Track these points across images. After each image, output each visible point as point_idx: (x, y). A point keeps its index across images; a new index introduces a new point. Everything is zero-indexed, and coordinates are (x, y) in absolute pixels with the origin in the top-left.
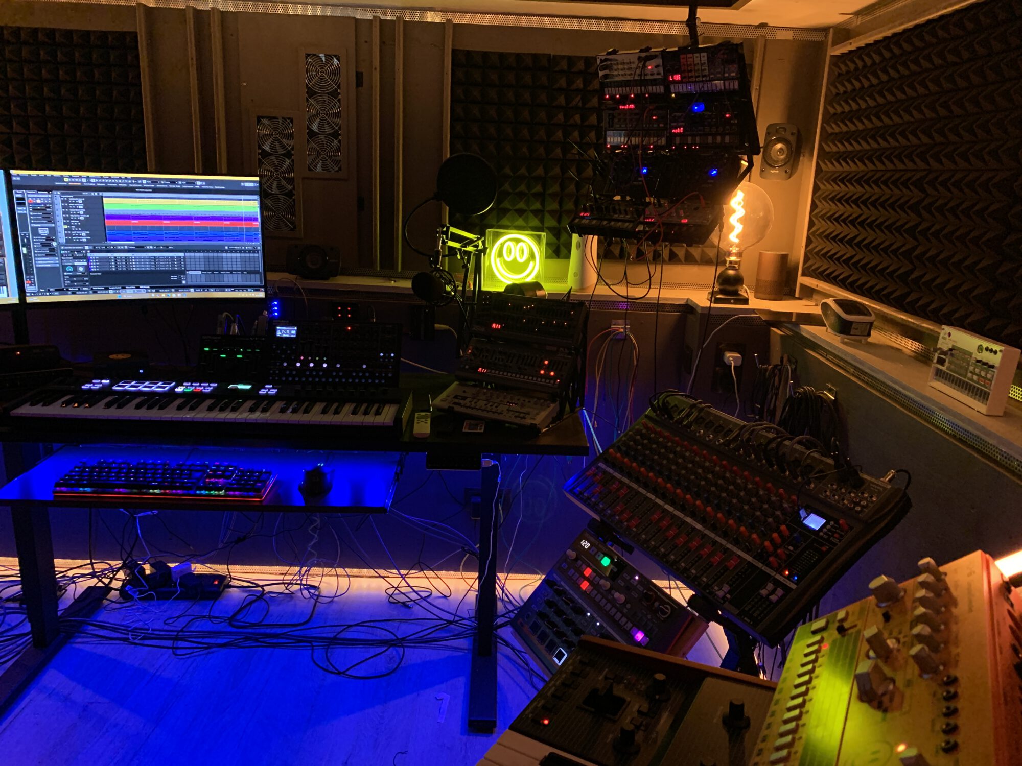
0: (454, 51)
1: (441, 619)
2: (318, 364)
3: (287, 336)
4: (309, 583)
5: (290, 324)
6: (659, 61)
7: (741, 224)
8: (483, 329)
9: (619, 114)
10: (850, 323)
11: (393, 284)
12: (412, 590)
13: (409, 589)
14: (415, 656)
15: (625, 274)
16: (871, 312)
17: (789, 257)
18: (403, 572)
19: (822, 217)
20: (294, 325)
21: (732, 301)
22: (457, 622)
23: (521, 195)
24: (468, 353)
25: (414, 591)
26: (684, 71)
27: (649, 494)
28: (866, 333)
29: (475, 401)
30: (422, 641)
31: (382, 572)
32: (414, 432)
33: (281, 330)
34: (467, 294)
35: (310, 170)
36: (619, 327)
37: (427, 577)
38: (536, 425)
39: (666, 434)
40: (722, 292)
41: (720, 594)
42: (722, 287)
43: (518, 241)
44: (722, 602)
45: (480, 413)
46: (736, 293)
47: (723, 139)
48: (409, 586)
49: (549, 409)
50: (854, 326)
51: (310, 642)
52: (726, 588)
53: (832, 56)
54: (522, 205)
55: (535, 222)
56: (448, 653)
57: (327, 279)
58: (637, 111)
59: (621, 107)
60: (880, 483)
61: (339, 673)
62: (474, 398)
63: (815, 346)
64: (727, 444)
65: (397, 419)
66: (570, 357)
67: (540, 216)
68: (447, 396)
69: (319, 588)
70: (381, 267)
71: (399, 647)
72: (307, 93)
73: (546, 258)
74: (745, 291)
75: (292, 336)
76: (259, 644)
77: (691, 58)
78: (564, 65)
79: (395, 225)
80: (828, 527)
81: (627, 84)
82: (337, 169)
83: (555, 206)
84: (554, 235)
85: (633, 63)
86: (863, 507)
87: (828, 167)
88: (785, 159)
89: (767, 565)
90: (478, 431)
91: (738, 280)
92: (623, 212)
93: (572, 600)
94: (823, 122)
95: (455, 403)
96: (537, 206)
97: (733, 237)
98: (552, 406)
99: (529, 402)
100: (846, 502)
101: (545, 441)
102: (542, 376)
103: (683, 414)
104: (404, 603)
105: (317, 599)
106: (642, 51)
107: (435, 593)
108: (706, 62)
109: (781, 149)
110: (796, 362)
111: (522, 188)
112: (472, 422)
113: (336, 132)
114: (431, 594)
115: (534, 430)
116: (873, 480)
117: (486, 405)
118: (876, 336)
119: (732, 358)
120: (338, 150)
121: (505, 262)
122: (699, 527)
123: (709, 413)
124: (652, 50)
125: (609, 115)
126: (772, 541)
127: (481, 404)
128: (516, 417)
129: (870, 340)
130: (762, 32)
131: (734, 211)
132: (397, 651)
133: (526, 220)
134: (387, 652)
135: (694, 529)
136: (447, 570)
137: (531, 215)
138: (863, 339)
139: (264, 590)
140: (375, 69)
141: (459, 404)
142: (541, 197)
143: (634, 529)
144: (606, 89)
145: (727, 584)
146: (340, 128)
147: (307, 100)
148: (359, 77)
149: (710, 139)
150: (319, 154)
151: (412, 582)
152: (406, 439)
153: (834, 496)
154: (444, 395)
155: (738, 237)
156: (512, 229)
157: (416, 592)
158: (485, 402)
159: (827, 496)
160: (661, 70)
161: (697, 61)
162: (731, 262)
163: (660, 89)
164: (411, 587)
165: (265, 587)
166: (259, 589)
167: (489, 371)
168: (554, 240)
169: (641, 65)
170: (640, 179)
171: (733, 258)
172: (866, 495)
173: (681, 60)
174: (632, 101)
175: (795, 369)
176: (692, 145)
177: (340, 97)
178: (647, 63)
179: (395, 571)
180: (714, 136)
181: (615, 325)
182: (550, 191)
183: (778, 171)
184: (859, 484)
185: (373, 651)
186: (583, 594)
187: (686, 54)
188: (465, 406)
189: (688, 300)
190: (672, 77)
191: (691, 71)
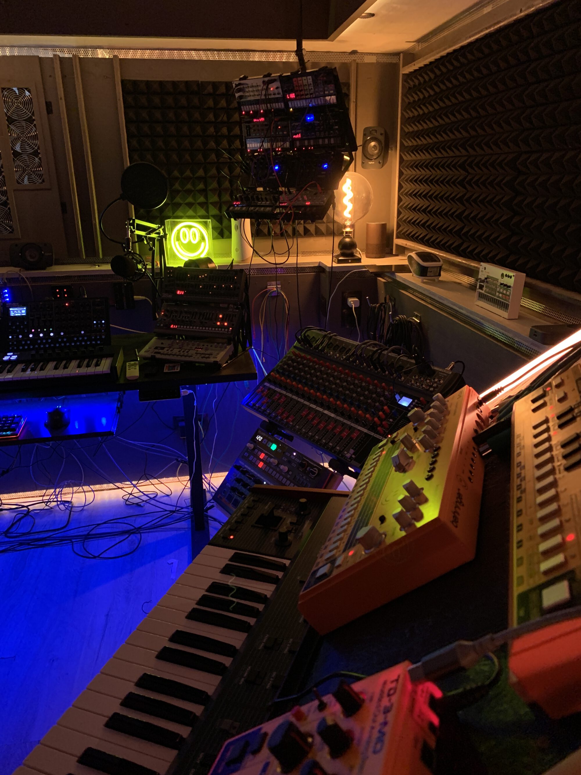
0: (122, 81)
1: (166, 511)
2: (47, 334)
3: (19, 315)
4: (63, 499)
5: (20, 305)
6: (277, 84)
7: (352, 203)
8: (170, 296)
9: (254, 126)
10: (427, 268)
11: (97, 268)
12: (143, 494)
13: (141, 494)
14: (150, 538)
15: (272, 246)
16: (441, 259)
17: (387, 225)
18: (134, 482)
19: (406, 194)
20: (23, 306)
21: (350, 261)
22: (178, 511)
23: (189, 192)
24: (161, 315)
25: (145, 494)
26: (297, 91)
27: (299, 399)
28: (437, 274)
29: (171, 349)
30: (155, 527)
31: (118, 484)
32: (127, 376)
33: (13, 311)
34: (156, 271)
35: (19, 183)
36: (273, 287)
37: (152, 484)
38: (217, 361)
39: (308, 357)
40: (343, 255)
41: (348, 455)
42: (342, 251)
43: (190, 227)
44: (350, 460)
45: (175, 358)
46: (352, 255)
47: (329, 141)
48: (140, 492)
49: (226, 350)
50: (429, 270)
51: (70, 540)
52: (352, 451)
53: (403, 74)
54: (190, 200)
55: (202, 212)
56: (175, 533)
57: (44, 269)
58: (266, 123)
59: (255, 120)
60: (445, 371)
61: (95, 557)
62: (170, 347)
63: (406, 287)
64: (348, 359)
65: (113, 368)
66: (238, 311)
67: (205, 207)
68: (149, 348)
69: (71, 502)
70: (86, 256)
71: (137, 533)
72: (7, 120)
73: (214, 239)
74: (359, 253)
75: (23, 314)
76: (32, 547)
77: (300, 80)
78: (210, 89)
79: (94, 222)
80: (414, 403)
81: (257, 102)
82: (41, 181)
83: (215, 199)
84: (218, 221)
85: (260, 86)
86: (434, 388)
87: (407, 158)
88: (377, 153)
89: (377, 434)
90: (176, 371)
91: (352, 245)
92: (264, 199)
93: (253, 476)
94: (401, 124)
95: (156, 353)
96: (202, 199)
97: (347, 214)
98: (228, 347)
99: (211, 346)
100: (424, 386)
101: (224, 373)
102: (219, 327)
103: (318, 342)
104: (137, 504)
105: (71, 509)
106: (265, 76)
107: (159, 493)
108: (312, 83)
109: (375, 146)
110: (395, 299)
111: (189, 186)
112: (171, 365)
113: (37, 151)
114: (157, 495)
115: (217, 366)
116: (440, 370)
117: (179, 351)
118: (444, 276)
119: (353, 302)
120: (40, 166)
121: (183, 244)
122: (333, 415)
123: (336, 340)
124: (273, 75)
125: (247, 127)
126: (379, 417)
127: (176, 351)
128: (202, 357)
129: (441, 279)
130: (353, 57)
131: (345, 195)
132: (136, 537)
133: (195, 211)
134: (129, 538)
135: (330, 417)
136: (168, 477)
137: (198, 207)
138: (435, 278)
139: (29, 509)
140: (61, 99)
141: (159, 353)
142: (204, 192)
143: (291, 423)
144: (242, 107)
145: (352, 449)
146: (39, 148)
147: (8, 126)
148: (49, 106)
149: (321, 142)
150: (24, 171)
151: (142, 489)
152: (122, 381)
153: (416, 383)
154: (147, 347)
155: (350, 213)
156: (185, 219)
157: (147, 495)
158: (179, 350)
159: (412, 384)
160: (280, 90)
161: (305, 82)
162: (347, 232)
163: (281, 105)
164: (142, 492)
165: (29, 507)
166: (25, 508)
167: (179, 326)
168: (218, 224)
169: (265, 87)
170: (273, 174)
171: (348, 230)
172: (436, 380)
173: (294, 83)
174: (262, 115)
175: (394, 304)
176: (308, 146)
177: (35, 122)
178: (270, 86)
179: (129, 483)
180: (323, 138)
181: (270, 285)
182: (210, 188)
183: (373, 163)
184: (432, 374)
185: (118, 539)
186: (260, 470)
187: (297, 77)
188: (163, 354)
189: (320, 262)
190: (289, 96)
191: (302, 90)
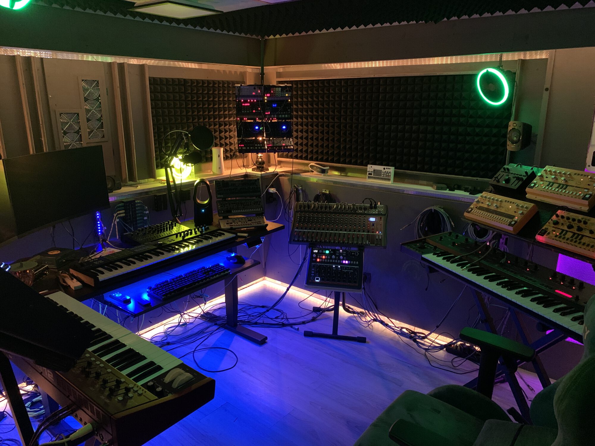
0: (149, 77)
29: (236, 223)
35: (89, 138)
46: (263, 167)
58: (251, 106)
59: (243, 104)
70: (129, 180)
77: (275, 89)
80: (377, 219)
81: (247, 96)
82: (102, 136)
85: (251, 89)
89: (371, 233)
103: (312, 207)
108: (280, 91)
113: (100, 118)
119: (274, 190)
127: (240, 223)
129: (329, 173)
140: (118, 87)
146: (102, 116)
149: (280, 116)
150: (93, 131)
159: (371, 212)
162: (260, 156)
163: (261, 99)
172: (380, 209)
173: (271, 90)
177: (100, 101)
184: (376, 208)
190: (266, 95)
